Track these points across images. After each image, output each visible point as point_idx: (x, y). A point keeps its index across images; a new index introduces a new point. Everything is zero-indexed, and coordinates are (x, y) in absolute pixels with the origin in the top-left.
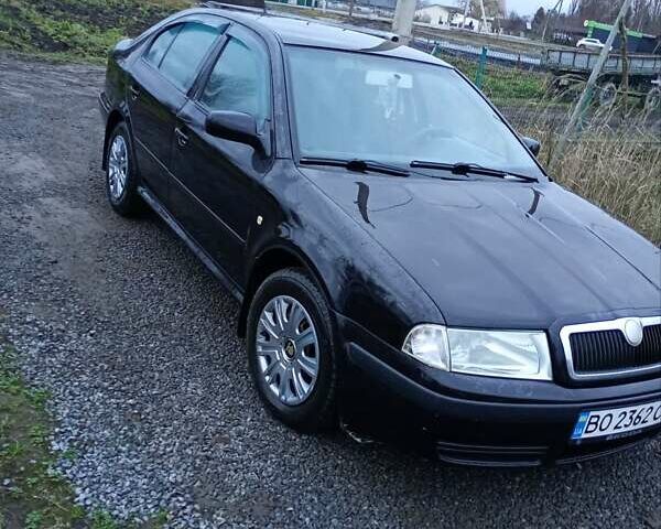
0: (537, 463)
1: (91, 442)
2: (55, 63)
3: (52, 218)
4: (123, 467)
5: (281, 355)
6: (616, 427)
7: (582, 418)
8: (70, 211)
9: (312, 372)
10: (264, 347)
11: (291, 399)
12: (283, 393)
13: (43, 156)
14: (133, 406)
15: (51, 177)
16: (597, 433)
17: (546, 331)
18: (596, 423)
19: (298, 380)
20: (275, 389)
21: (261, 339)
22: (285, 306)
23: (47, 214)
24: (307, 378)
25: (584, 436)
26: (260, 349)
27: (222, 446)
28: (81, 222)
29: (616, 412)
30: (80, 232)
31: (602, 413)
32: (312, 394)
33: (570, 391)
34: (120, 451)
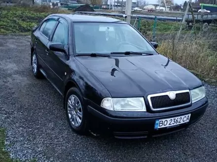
0: (146, 137)
1: (17, 141)
2: (25, 35)
3: (15, 81)
4: (25, 147)
5: (74, 112)
6: (170, 124)
7: (157, 122)
8: (21, 78)
9: (81, 116)
10: (70, 111)
11: (77, 125)
12: (75, 124)
13: (16, 63)
14: (31, 131)
15: (17, 69)
16: (163, 126)
17: (143, 97)
18: (162, 123)
19: (78, 119)
20: (73, 123)
21: (69, 109)
22: (73, 98)
23: (14, 80)
24: (80, 118)
25: (159, 127)
26: (69, 112)
27: (56, 140)
28: (24, 81)
29: (168, 120)
30: (23, 84)
31: (164, 120)
32: (82, 123)
33: (152, 114)
34: (25, 143)
